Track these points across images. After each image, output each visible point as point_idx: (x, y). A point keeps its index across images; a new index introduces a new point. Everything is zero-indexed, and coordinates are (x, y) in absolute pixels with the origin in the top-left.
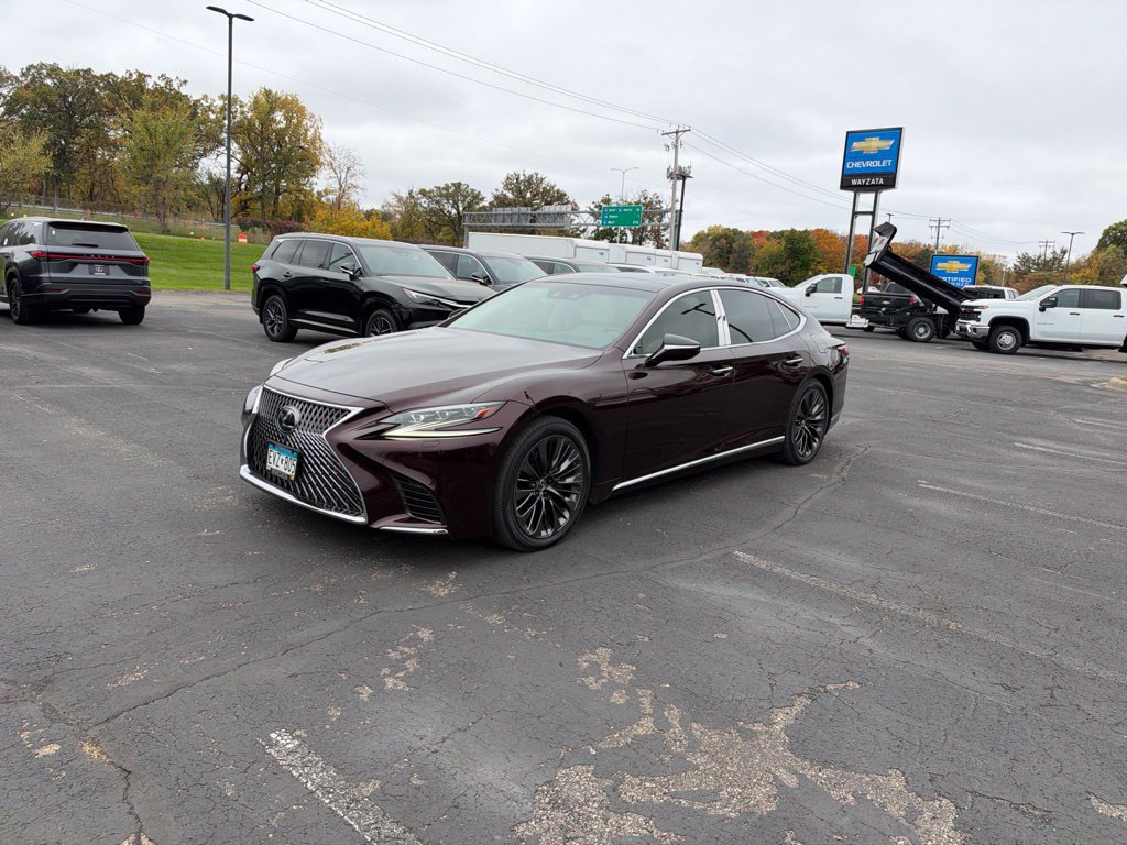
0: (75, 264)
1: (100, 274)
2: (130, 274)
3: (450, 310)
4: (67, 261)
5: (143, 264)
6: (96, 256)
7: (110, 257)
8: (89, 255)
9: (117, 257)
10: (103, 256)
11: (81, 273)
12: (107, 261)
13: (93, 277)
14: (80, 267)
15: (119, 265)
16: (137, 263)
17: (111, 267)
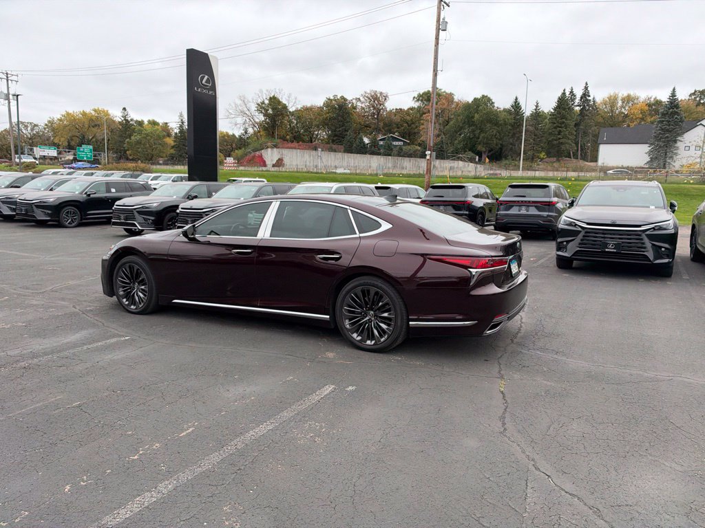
0: (513, 206)
1: (523, 211)
2: (540, 211)
3: (580, 229)
4: (509, 205)
5: (549, 205)
6: (522, 201)
7: (529, 202)
8: (518, 201)
9: (534, 202)
10: (526, 202)
11: (514, 211)
12: (528, 204)
13: (519, 213)
14: (514, 207)
15: (536, 207)
16: (545, 205)
17: (530, 208)
